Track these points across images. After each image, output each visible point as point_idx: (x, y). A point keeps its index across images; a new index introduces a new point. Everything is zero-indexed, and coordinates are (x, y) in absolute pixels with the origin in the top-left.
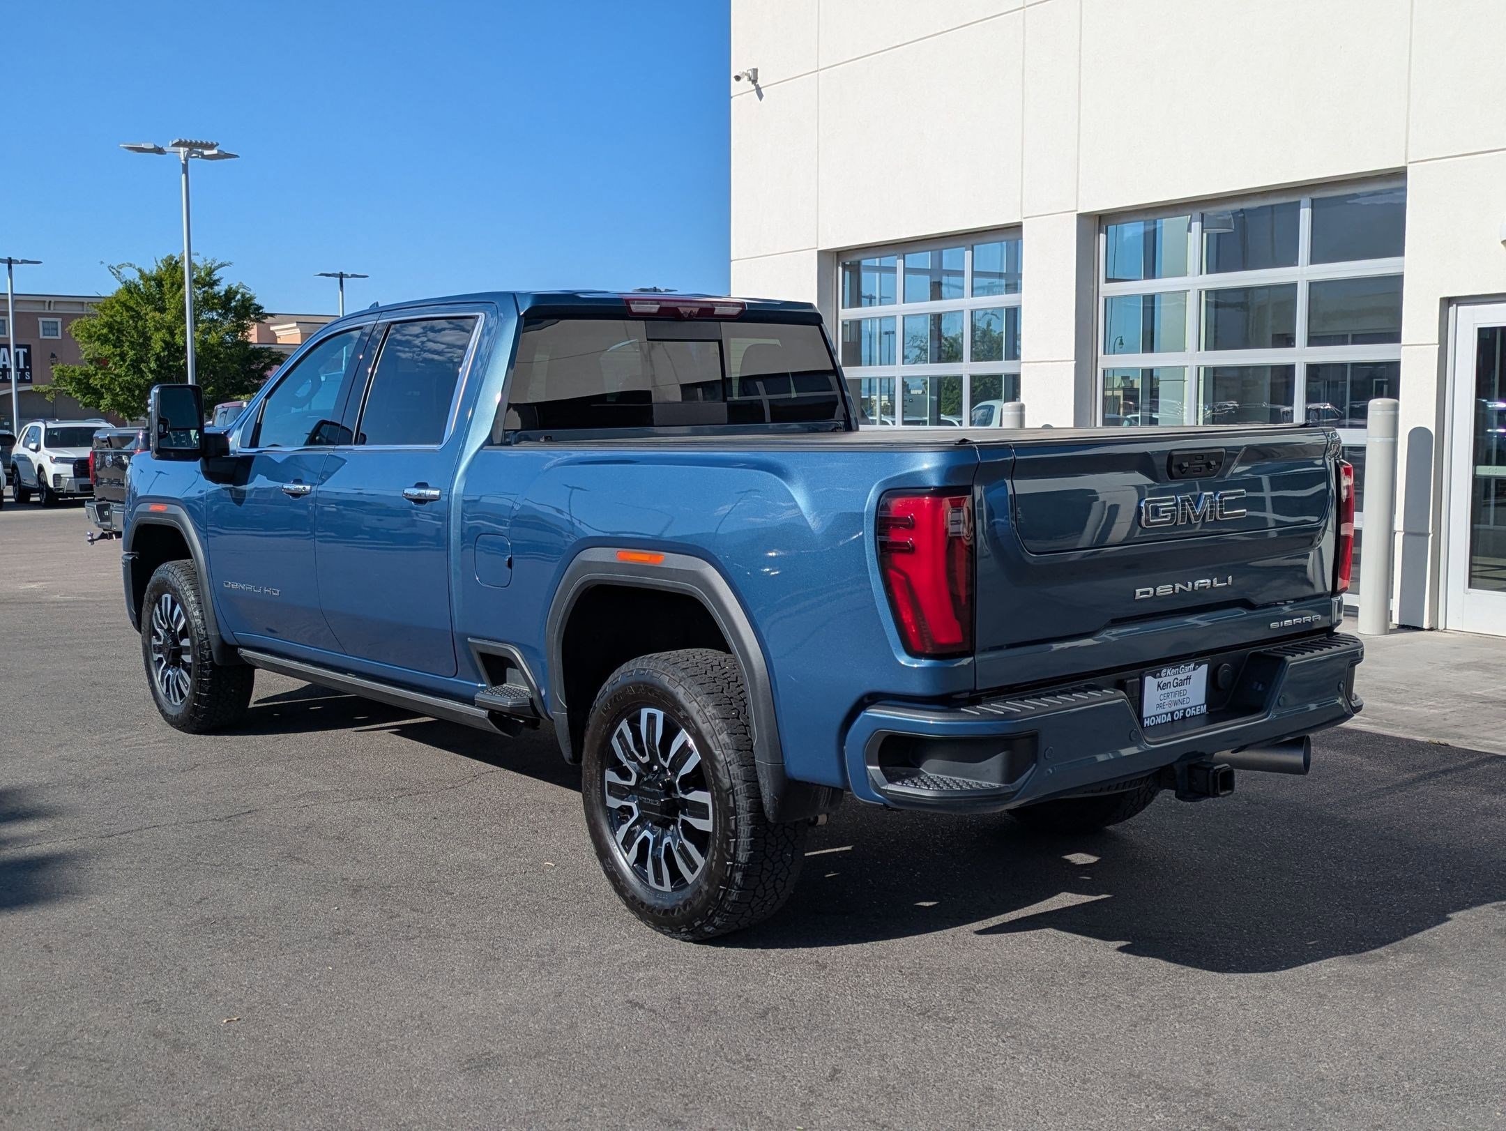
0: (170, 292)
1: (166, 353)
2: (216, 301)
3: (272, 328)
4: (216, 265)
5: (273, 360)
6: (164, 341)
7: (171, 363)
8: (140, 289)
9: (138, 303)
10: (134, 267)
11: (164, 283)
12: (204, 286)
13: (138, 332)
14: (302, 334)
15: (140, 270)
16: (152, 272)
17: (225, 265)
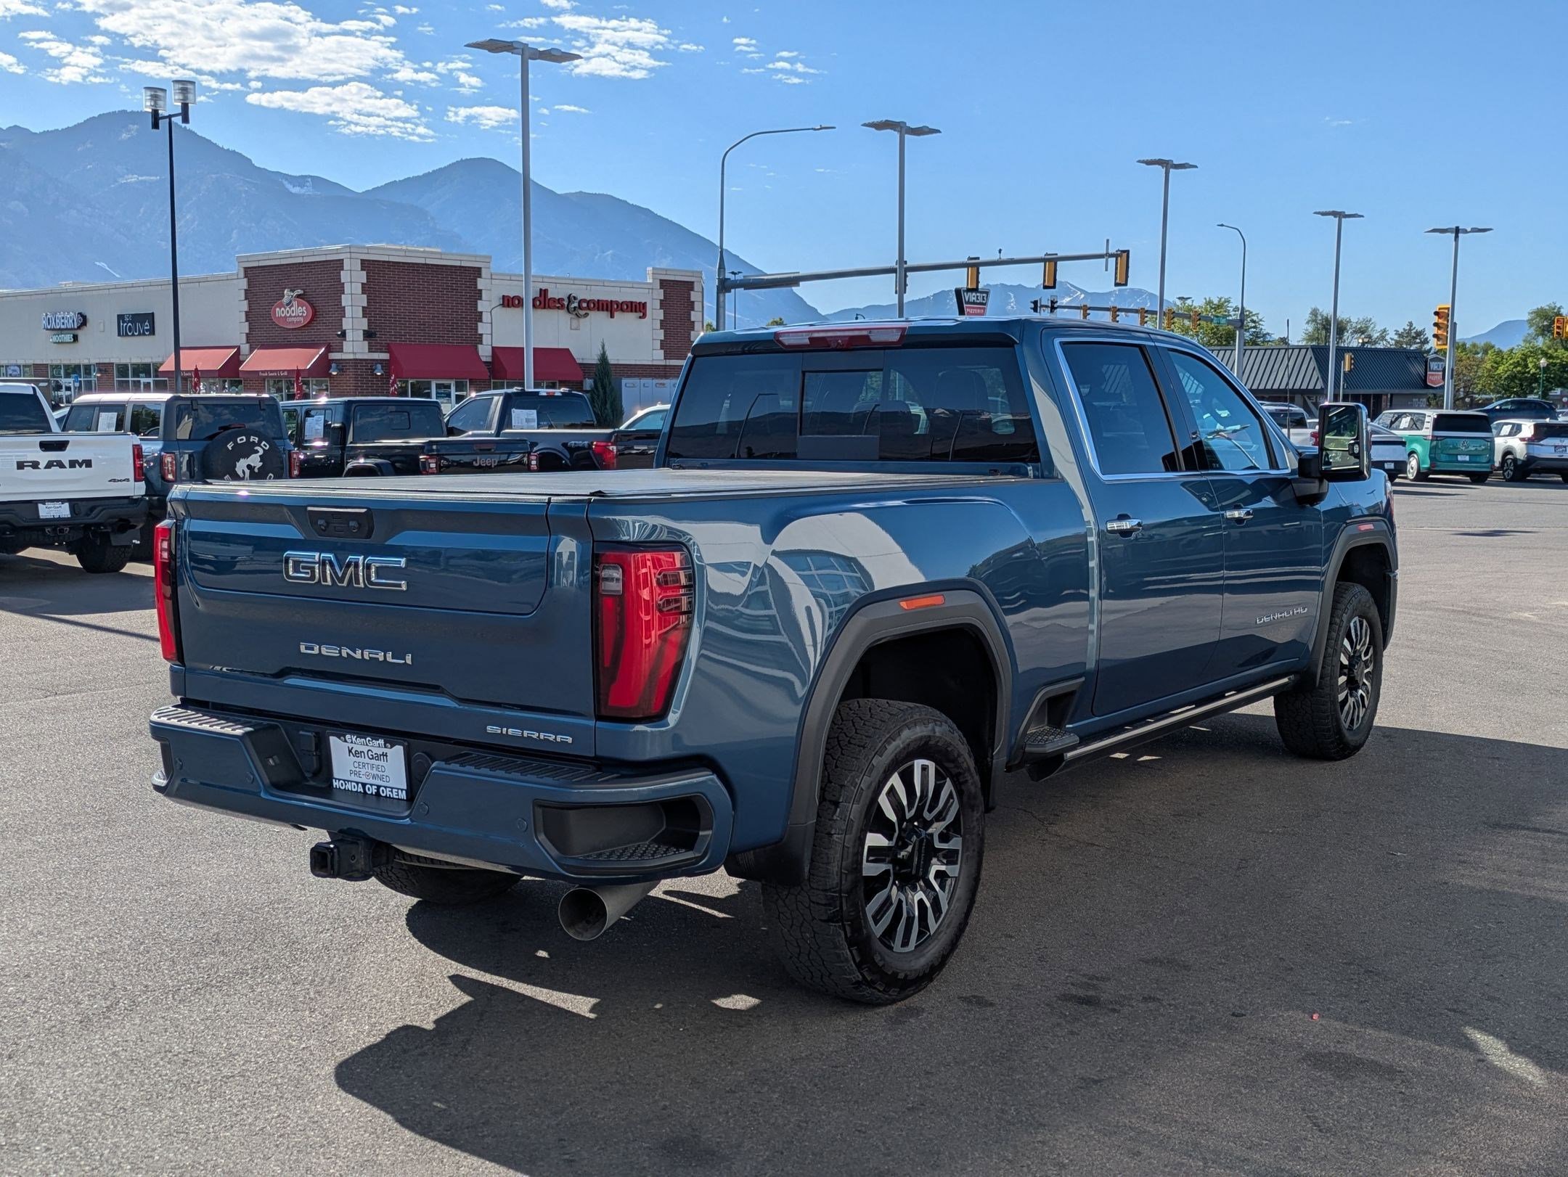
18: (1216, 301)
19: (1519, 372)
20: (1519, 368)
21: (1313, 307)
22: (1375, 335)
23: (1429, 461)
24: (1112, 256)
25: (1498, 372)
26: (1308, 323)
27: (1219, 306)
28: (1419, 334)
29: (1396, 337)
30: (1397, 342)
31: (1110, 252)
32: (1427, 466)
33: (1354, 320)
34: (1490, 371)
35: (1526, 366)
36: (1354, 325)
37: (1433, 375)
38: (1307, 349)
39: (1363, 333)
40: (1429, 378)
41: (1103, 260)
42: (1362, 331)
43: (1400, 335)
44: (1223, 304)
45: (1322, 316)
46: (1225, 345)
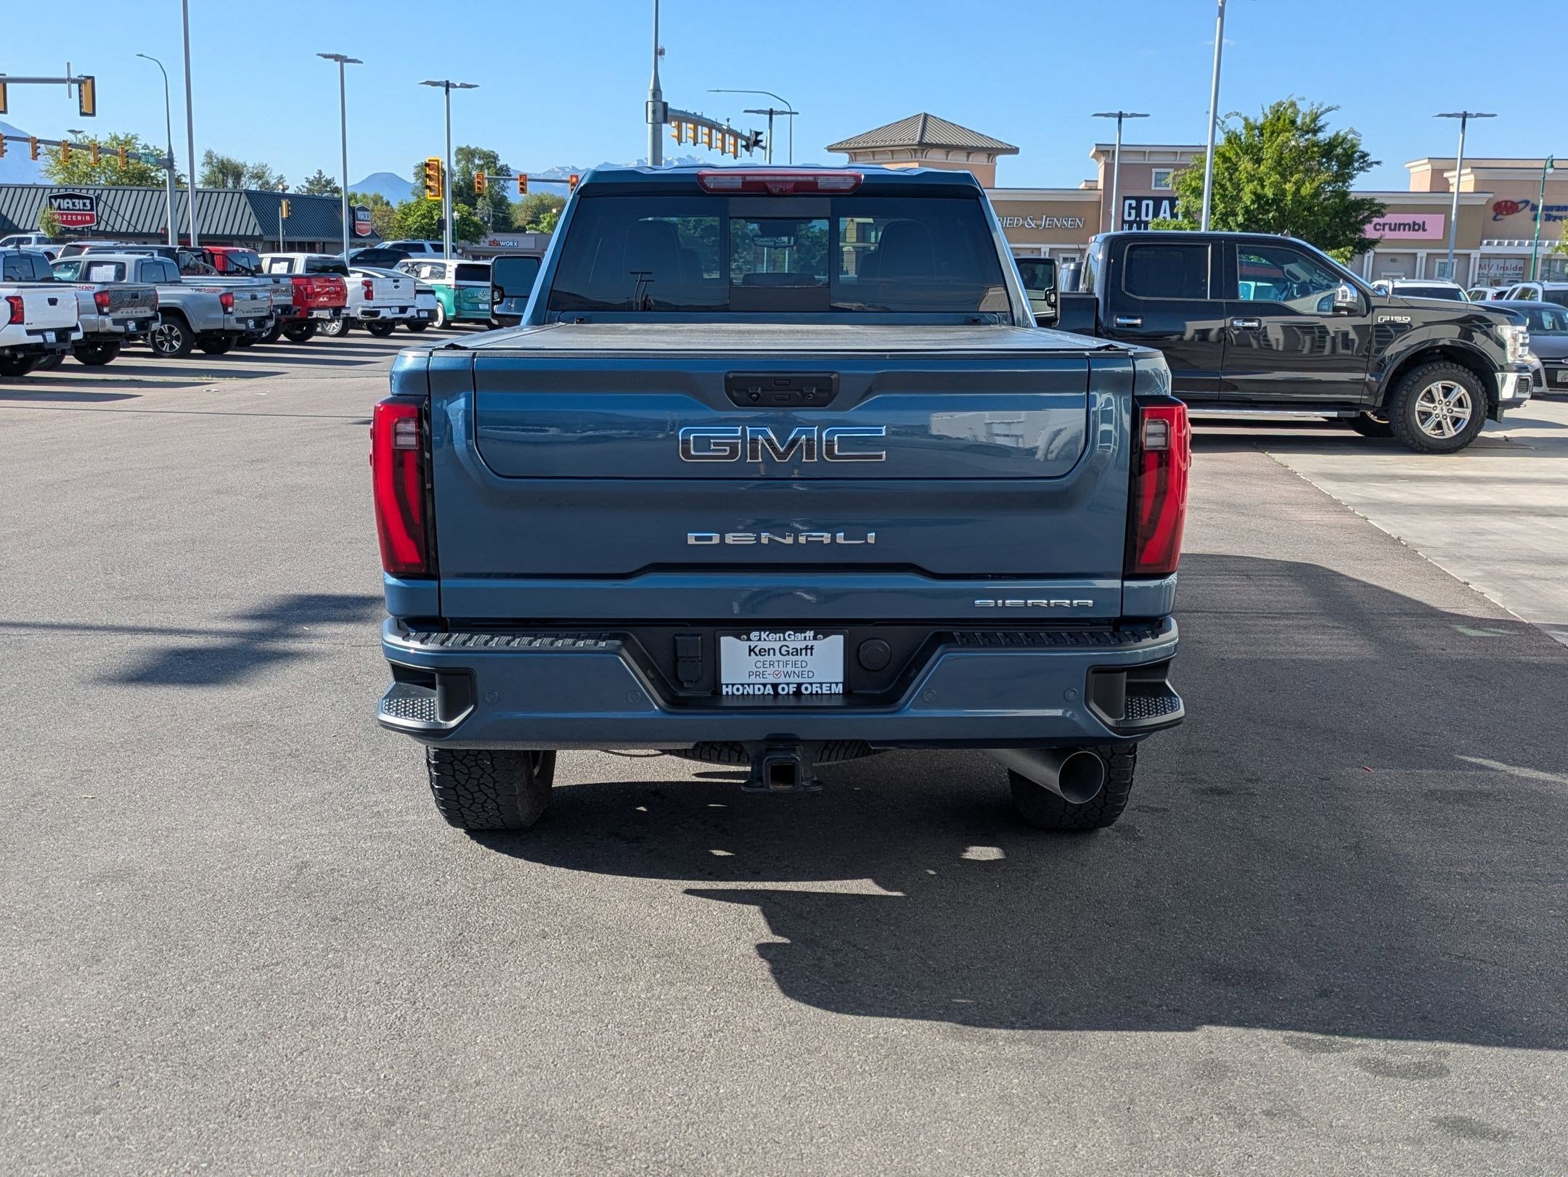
0: (1269, 141)
1: (1256, 206)
2: (1315, 149)
3: (1446, 175)
4: (1322, 109)
5: (1372, 212)
6: (1255, 193)
7: (1260, 216)
8: (1240, 139)
9: (1237, 154)
10: (1240, 116)
11: (1264, 131)
12: (1307, 132)
13: (1232, 184)
14: (1475, 180)
15: (1246, 119)
16: (1256, 120)
17: (1332, 109)
18: (122, 138)
19: (426, 223)
20: (426, 220)
21: (208, 149)
22: (273, 182)
23: (454, 310)
24: (74, 81)
25: (407, 223)
26: (203, 165)
27: (127, 142)
28: (329, 182)
29: (307, 185)
30: (309, 190)
31: (72, 77)
32: (452, 314)
33: (250, 164)
34: (400, 222)
35: (432, 218)
36: (250, 170)
37: (360, 224)
38: (241, 193)
39: (260, 178)
40: (358, 227)
41: (66, 86)
42: (258, 176)
43: (311, 183)
44: (130, 141)
45: (218, 159)
46: (138, 185)
